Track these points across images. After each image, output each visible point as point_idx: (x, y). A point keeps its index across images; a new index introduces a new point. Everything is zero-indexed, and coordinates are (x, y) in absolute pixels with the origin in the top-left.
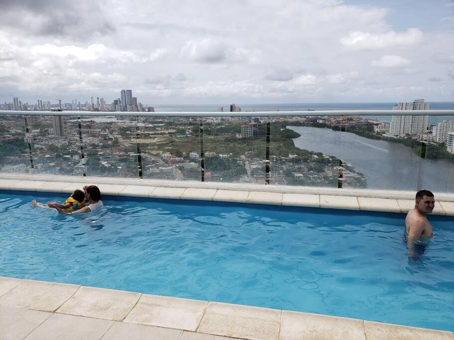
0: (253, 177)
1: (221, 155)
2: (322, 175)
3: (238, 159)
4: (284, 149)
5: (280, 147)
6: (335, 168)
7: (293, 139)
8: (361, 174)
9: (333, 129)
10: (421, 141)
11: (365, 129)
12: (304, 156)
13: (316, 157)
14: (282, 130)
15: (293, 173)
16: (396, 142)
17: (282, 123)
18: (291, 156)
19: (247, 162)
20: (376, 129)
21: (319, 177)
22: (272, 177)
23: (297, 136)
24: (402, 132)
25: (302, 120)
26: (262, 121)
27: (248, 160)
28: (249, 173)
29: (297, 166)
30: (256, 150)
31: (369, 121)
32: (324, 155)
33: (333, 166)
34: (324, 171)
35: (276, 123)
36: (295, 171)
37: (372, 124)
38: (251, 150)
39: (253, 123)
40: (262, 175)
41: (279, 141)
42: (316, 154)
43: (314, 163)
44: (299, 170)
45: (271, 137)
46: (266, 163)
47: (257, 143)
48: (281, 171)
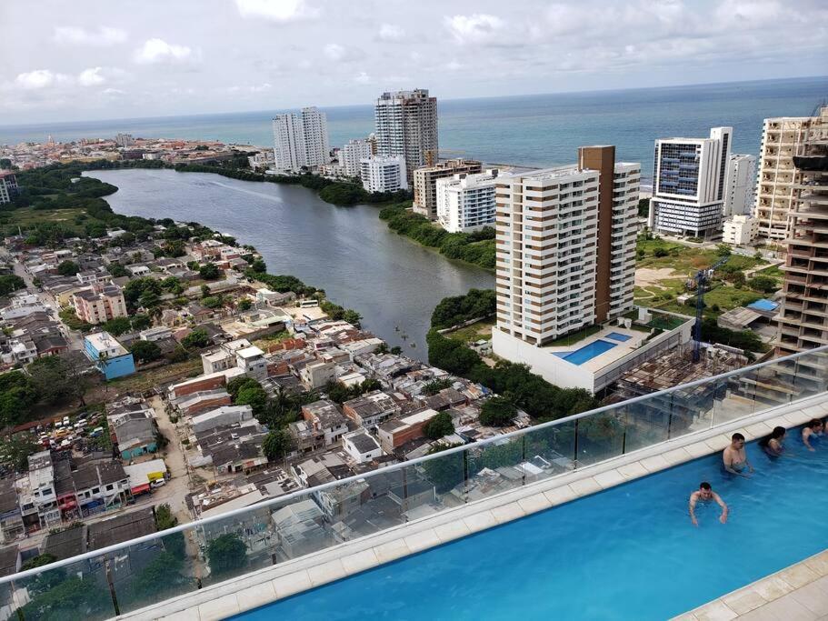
0: (43, 291)
2: (184, 261)
4: (91, 221)
5: (83, 218)
6: (203, 244)
7: (105, 198)
8: (252, 248)
9: (177, 170)
10: (326, 178)
11: (236, 166)
12: (139, 230)
13: (162, 228)
14: (73, 180)
15: (126, 267)
16: (290, 183)
17: (67, 166)
18: (112, 234)
19: (17, 261)
20: (254, 162)
21: (179, 267)
22: (86, 285)
23: (112, 190)
24: (295, 164)
25: (111, 156)
26: (21, 166)
27: (17, 257)
28: (29, 283)
29: (130, 253)
30: (30, 232)
31: (237, 148)
32: (176, 223)
33: (198, 241)
34: (184, 254)
35: (54, 167)
36: (129, 263)
37: (244, 154)
38: (15, 234)
40: (63, 282)
41: (77, 206)
42: (159, 222)
43: (163, 241)
44: (139, 259)
45: (54, 197)
46: (63, 256)
47: (25, 216)
48: (101, 268)
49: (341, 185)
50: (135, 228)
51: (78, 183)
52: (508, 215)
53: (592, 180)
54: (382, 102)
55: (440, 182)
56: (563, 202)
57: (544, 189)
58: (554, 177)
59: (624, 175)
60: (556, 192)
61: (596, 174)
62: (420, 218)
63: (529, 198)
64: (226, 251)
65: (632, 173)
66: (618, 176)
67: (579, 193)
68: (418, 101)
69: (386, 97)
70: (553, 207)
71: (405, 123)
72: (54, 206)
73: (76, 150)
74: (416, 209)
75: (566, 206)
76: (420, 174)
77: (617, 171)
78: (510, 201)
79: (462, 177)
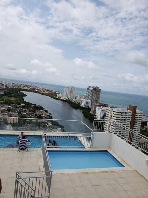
2: (35, 114)
4: (19, 101)
5: (17, 100)
6: (40, 111)
7: (23, 97)
8: (51, 114)
9: (41, 94)
10: (73, 102)
11: (54, 95)
12: (28, 105)
13: (33, 106)
14: (18, 92)
15: (22, 112)
16: (65, 101)
17: (18, 89)
18: (22, 105)
20: (58, 96)
22: (11, 114)
23: (26, 95)
24: (67, 97)
25: (28, 89)
26: (9, 87)
29: (24, 110)
30: (5, 101)
31: (56, 92)
32: (36, 105)
33: (39, 110)
34: (36, 112)
35: (16, 89)
36: (23, 112)
37: (57, 94)
38: (2, 101)
39: (4, 87)
40: (7, 113)
41: (17, 97)
42: (33, 104)
43: (32, 108)
44: (25, 111)
45: (13, 95)
46: (9, 107)
47: (6, 98)
48: (16, 111)
49: (75, 104)
50: (27, 104)
51: (19, 93)
52: (108, 117)
53: (130, 113)
54: (89, 88)
55: (97, 107)
56: (122, 117)
57: (117, 112)
58: (121, 110)
59: (138, 113)
60: (120, 114)
61: (131, 112)
62: (91, 114)
63: (114, 114)
64: (45, 113)
65: (140, 113)
66: (137, 113)
67: (126, 115)
68: (96, 89)
69: (90, 87)
70: (119, 117)
71: (93, 93)
72: (12, 97)
73: (22, 86)
74: (91, 112)
75: (122, 118)
76: (93, 105)
77: (136, 112)
78: (109, 114)
79: (103, 107)
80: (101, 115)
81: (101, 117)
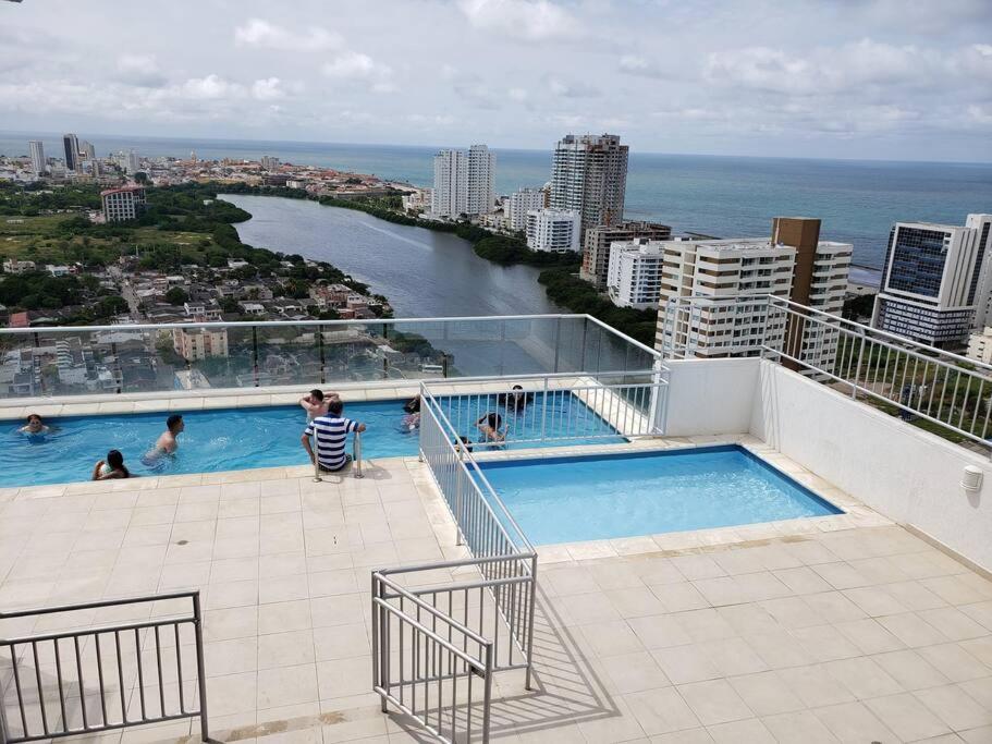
0: (146, 318)
1: (51, 268)
2: (304, 304)
3: (101, 275)
4: (216, 248)
5: (207, 244)
6: (330, 288)
7: (235, 225)
8: (383, 299)
9: (321, 203)
10: (486, 229)
11: (387, 206)
12: (263, 263)
13: (290, 265)
14: (206, 202)
15: (240, 303)
16: (444, 231)
17: (203, 186)
18: (232, 265)
19: (127, 283)
20: (408, 204)
21: (298, 309)
22: (192, 316)
23: (245, 216)
24: (453, 209)
25: (253, 180)
26: (156, 182)
27: (128, 278)
28: (133, 307)
29: (247, 288)
30: (147, 253)
31: (393, 186)
32: (306, 261)
33: (325, 284)
34: (308, 296)
35: (191, 186)
36: (244, 299)
37: (400, 193)
38: (132, 254)
39: (132, 185)
40: (168, 311)
41: (203, 230)
42: (288, 258)
43: (286, 279)
44: (255, 296)
45: (181, 218)
46: (175, 282)
47: (147, 236)
48: (212, 301)
49: (501, 239)
50: (261, 261)
51: (210, 205)
52: (675, 289)
53: (787, 258)
54: (563, 147)
55: (614, 245)
56: (745, 280)
57: (721, 262)
58: (738, 249)
59: (828, 257)
60: (738, 267)
61: (792, 251)
62: (587, 285)
63: (701, 271)
64: (355, 299)
65: (839, 255)
66: (821, 256)
67: (767, 272)
68: (606, 148)
69: (569, 140)
70: (730, 285)
71: (587, 173)
72: (179, 228)
73: (217, 169)
74: (583, 275)
75: (748, 285)
76: (594, 234)
77: (820, 251)
78: (680, 272)
79: (643, 242)
80: (633, 283)
81: (637, 291)
